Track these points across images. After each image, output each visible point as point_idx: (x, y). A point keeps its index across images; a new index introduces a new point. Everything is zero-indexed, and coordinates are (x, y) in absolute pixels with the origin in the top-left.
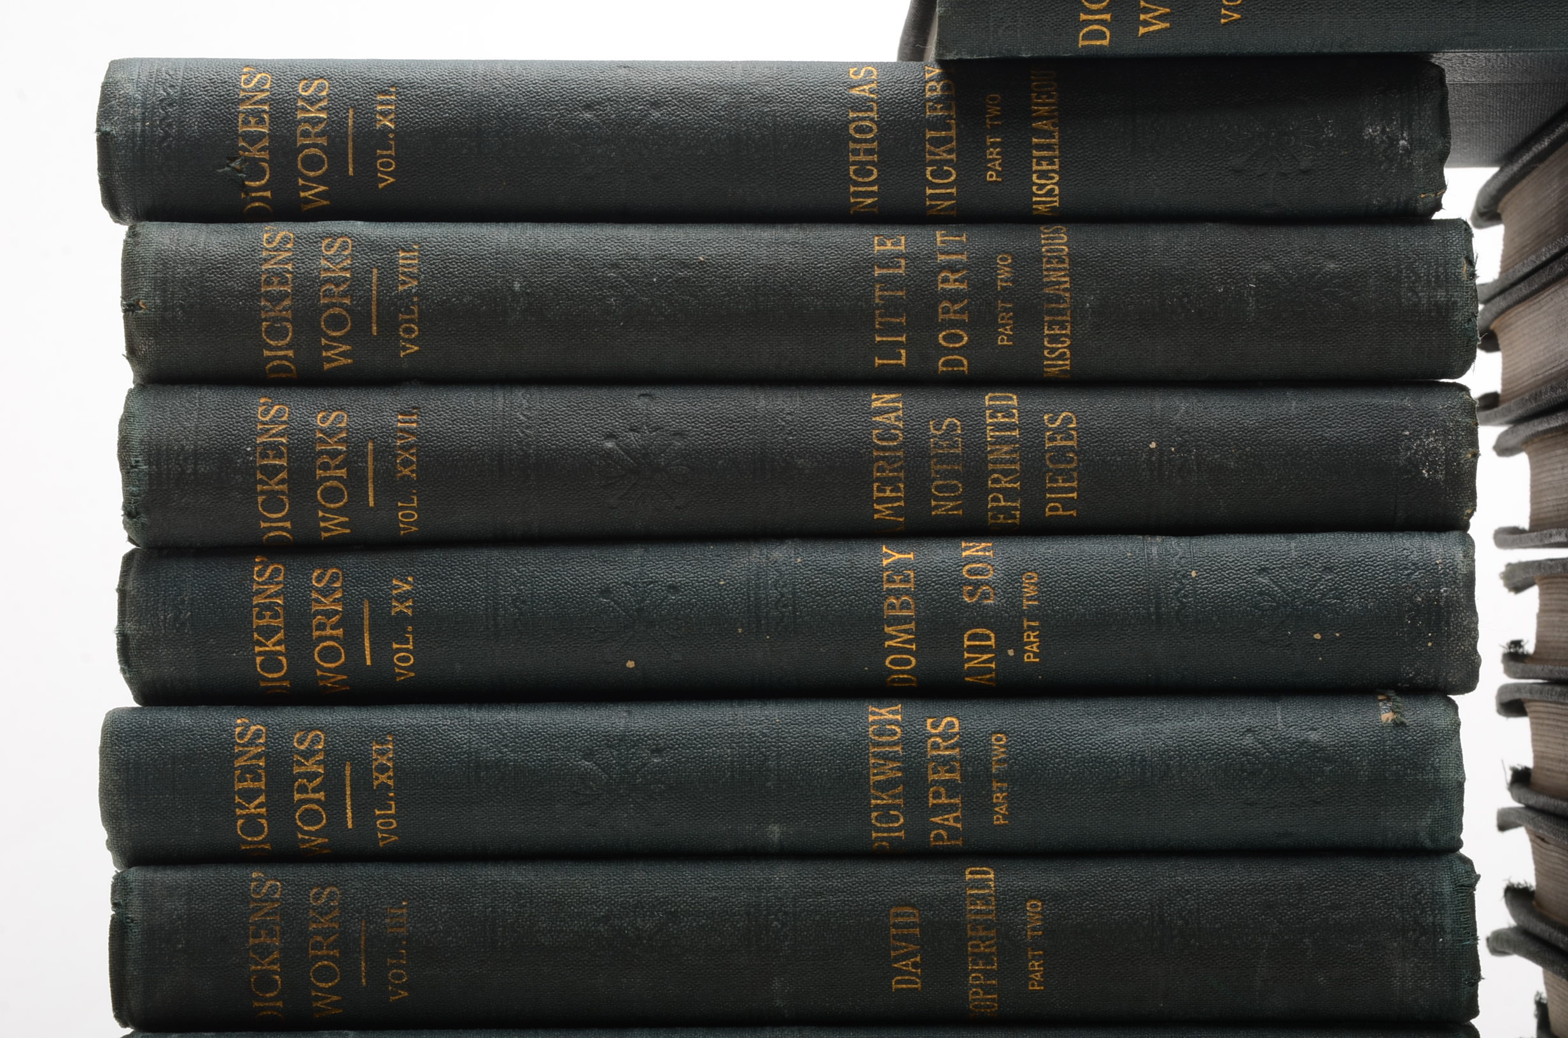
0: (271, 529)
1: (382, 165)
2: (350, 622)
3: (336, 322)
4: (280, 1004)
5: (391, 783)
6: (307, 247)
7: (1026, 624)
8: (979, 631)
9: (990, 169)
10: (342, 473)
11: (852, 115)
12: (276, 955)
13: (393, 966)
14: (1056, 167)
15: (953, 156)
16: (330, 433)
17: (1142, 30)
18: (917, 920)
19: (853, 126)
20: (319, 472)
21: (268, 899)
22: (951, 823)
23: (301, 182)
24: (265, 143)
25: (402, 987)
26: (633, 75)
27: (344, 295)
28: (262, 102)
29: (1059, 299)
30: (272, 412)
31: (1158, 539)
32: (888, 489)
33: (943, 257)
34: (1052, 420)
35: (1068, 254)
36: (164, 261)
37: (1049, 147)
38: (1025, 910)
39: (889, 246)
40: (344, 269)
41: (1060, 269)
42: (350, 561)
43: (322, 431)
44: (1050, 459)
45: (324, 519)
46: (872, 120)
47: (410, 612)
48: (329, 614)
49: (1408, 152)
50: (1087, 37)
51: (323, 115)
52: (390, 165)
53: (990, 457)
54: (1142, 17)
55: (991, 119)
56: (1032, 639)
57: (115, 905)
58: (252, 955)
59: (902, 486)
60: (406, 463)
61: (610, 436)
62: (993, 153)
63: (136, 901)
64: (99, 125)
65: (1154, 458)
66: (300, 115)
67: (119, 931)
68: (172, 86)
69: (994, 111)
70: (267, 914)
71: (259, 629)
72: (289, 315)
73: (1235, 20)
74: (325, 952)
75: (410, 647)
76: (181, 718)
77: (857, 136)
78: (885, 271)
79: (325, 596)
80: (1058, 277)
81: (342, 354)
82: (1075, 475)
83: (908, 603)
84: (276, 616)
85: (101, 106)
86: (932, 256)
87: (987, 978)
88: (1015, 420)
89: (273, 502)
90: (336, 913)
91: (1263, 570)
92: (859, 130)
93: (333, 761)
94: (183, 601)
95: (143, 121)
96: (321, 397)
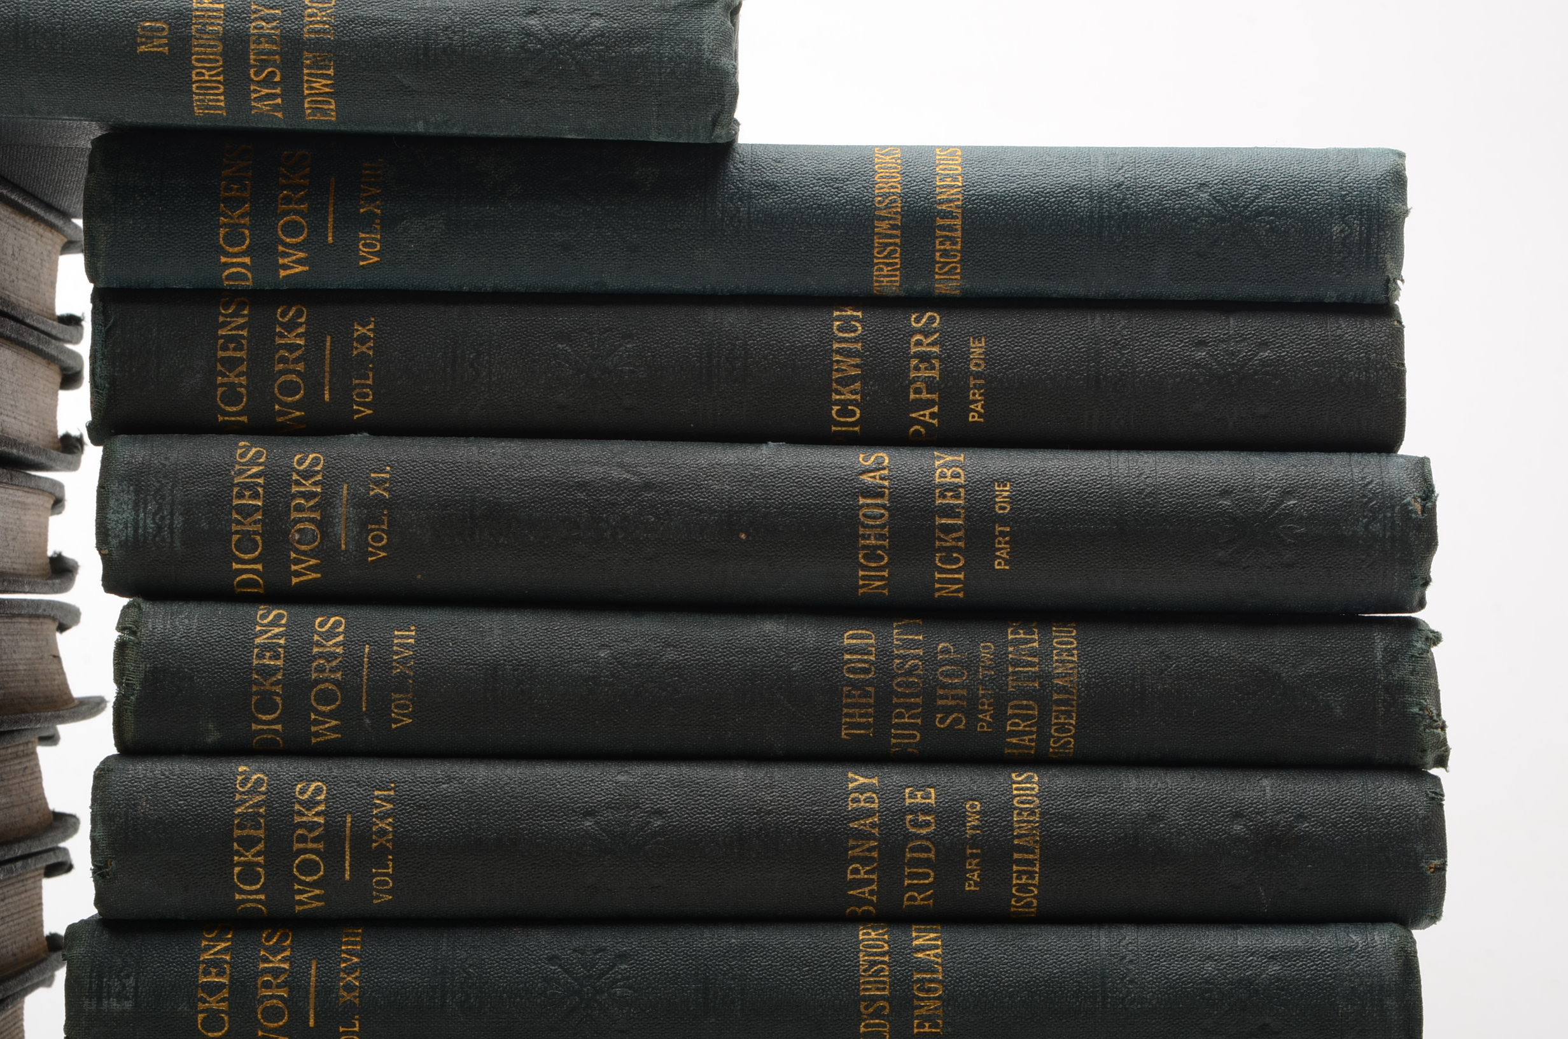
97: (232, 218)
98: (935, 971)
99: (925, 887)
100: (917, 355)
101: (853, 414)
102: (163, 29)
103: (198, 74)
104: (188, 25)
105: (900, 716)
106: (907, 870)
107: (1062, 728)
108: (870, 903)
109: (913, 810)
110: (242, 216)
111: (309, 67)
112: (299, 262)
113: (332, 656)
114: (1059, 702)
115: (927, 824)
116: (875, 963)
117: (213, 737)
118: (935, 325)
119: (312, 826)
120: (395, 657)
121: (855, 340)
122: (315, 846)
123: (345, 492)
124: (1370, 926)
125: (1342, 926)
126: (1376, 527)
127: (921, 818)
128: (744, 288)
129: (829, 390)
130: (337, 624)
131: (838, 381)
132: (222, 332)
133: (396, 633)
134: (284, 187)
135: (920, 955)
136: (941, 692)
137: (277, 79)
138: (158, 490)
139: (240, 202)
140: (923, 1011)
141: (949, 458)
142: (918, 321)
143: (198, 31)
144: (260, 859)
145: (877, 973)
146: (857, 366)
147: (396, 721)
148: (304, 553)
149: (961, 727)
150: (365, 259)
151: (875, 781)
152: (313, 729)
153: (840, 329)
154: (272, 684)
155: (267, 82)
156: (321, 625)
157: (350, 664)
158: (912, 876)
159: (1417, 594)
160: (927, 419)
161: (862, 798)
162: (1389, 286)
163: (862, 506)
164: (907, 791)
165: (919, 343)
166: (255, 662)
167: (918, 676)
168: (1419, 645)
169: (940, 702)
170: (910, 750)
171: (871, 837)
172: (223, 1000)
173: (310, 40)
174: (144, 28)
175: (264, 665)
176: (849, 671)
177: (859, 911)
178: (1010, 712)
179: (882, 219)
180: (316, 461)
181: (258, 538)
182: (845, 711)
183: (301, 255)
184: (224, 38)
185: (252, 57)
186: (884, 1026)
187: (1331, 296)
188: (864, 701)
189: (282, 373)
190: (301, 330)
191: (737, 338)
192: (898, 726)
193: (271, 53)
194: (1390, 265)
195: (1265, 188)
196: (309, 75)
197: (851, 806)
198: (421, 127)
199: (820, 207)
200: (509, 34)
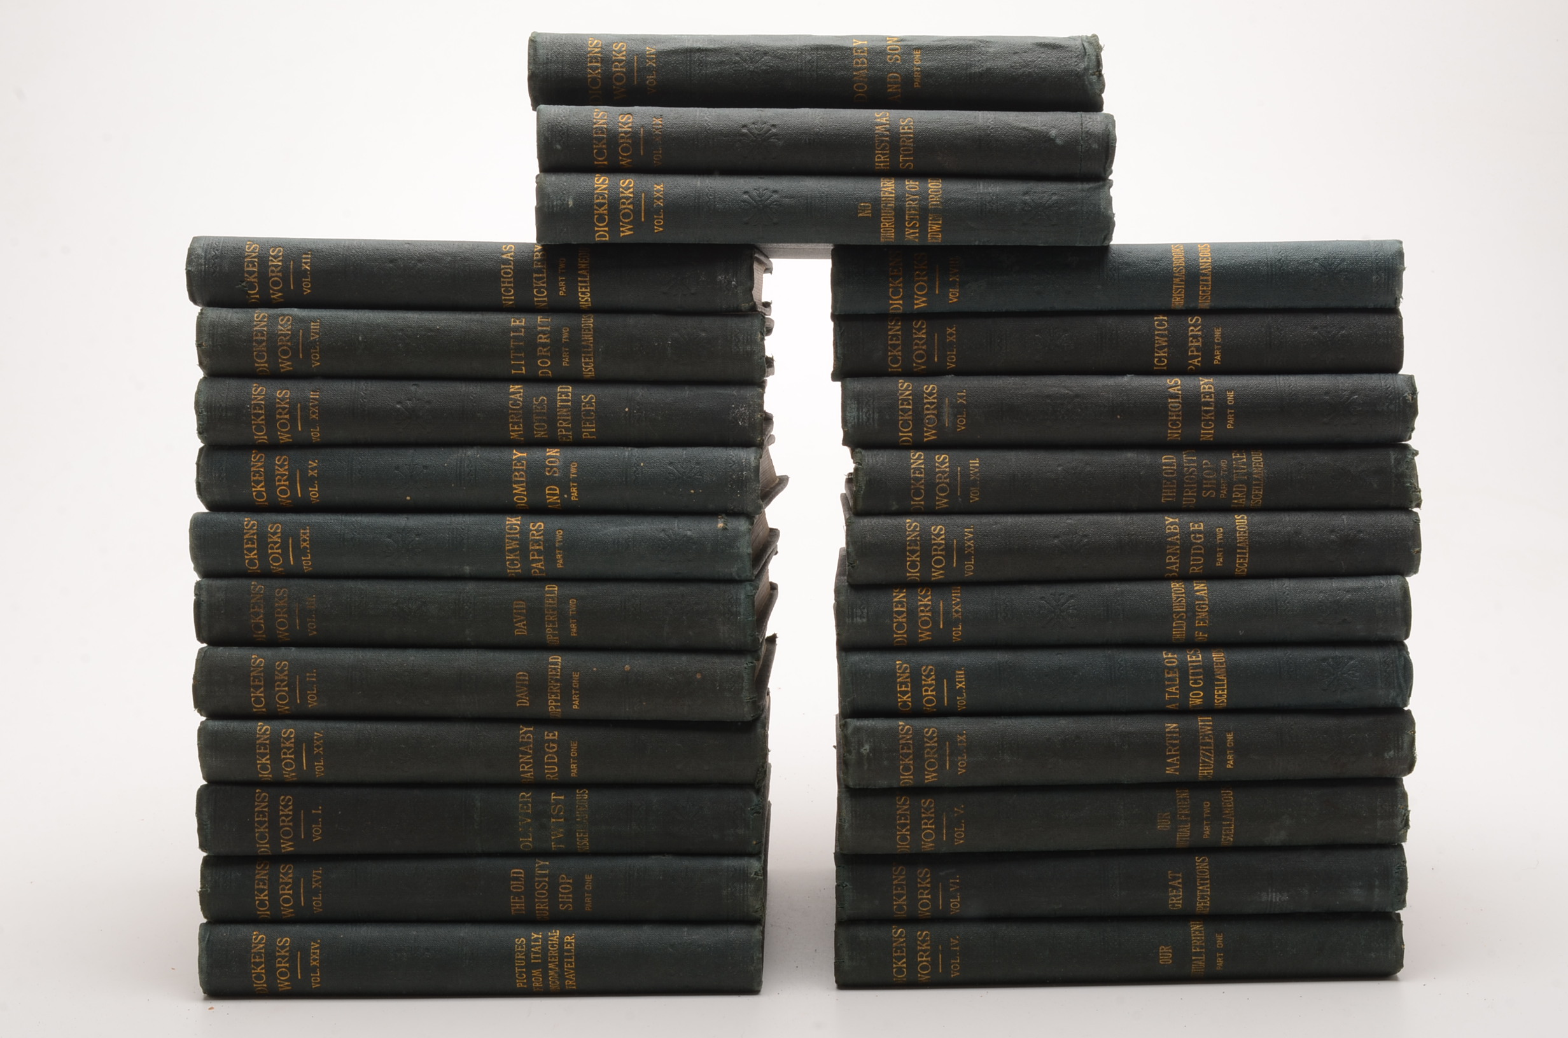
0: (259, 439)
1: (305, 285)
2: (291, 479)
3: (285, 353)
4: (264, 636)
5: (308, 546)
6: (273, 320)
7: (571, 484)
8: (552, 487)
9: (561, 290)
10: (287, 416)
11: (502, 266)
12: (261, 616)
13: (309, 622)
14: (589, 290)
15: (545, 285)
16: (282, 399)
17: (622, 234)
18: (525, 607)
19: (502, 271)
20: (278, 416)
21: (258, 593)
22: (540, 567)
23: (271, 292)
24: (256, 275)
25: (314, 630)
26: (411, 247)
27: (288, 341)
28: (254, 257)
29: (588, 347)
30: (259, 390)
31: (629, 449)
32: (516, 426)
33: (540, 328)
34: (585, 398)
35: (593, 328)
36: (213, 325)
37: (585, 282)
38: (569, 603)
39: (518, 323)
40: (288, 330)
41: (589, 334)
42: (292, 453)
43: (279, 398)
44: (584, 415)
45: (281, 435)
46: (511, 269)
47: (316, 475)
48: (283, 475)
49: (736, 287)
50: (599, 236)
51: (280, 264)
52: (308, 285)
53: (558, 414)
54: (621, 229)
55: (561, 269)
56: (574, 491)
57: (196, 595)
58: (252, 616)
59: (521, 425)
60: (314, 413)
61: (399, 403)
62: (562, 284)
63: (204, 593)
64: (187, 267)
65: (627, 415)
66: (270, 263)
67: (198, 605)
68: (217, 250)
69: (562, 266)
70: (258, 599)
71: (254, 481)
72: (265, 349)
73: (661, 231)
74: (281, 615)
75: (316, 489)
76: (223, 517)
77: (505, 276)
78: (515, 334)
79: (281, 468)
80: (588, 338)
81: (288, 366)
82: (594, 422)
83: (523, 475)
84: (261, 476)
85: (187, 258)
86: (535, 328)
87: (554, 631)
88: (570, 398)
89: (259, 428)
90: (286, 599)
91: (671, 464)
92: (505, 273)
93: (284, 537)
94: (222, 469)
95: (205, 265)
96: (278, 383)
97: (895, 284)
98: (1205, 600)
99: (1200, 565)
100: (1192, 336)
101: (1164, 362)
102: (869, 206)
103: (883, 225)
104: (880, 204)
105: (1187, 492)
106: (1192, 558)
107: (1256, 496)
108: (1176, 572)
109: (1194, 532)
110: (899, 283)
111: (931, 220)
112: (923, 302)
113: (944, 472)
114: (1256, 485)
115: (1200, 538)
116: (1179, 597)
117: (895, 507)
118: (1199, 322)
119: (940, 545)
120: (971, 472)
121: (1165, 330)
122: (941, 553)
123: (947, 401)
124: (1388, 577)
125: (1377, 577)
126: (1392, 407)
127: (1198, 536)
128: (1115, 308)
129: (1154, 352)
130: (945, 458)
131: (1158, 348)
132: (890, 333)
133: (971, 461)
134: (917, 270)
135: (1198, 594)
136: (1205, 482)
137: (917, 226)
138: (867, 403)
139: (897, 277)
140: (1200, 617)
141: (1206, 380)
142: (1191, 320)
143: (884, 206)
144: (918, 559)
145: (1180, 602)
146: (1166, 341)
147: (972, 499)
148: (930, 428)
149: (1213, 496)
150: (951, 300)
151: (1177, 520)
152: (937, 503)
153: (1158, 325)
154: (920, 485)
155: (913, 227)
156: (939, 459)
157: (952, 475)
158: (1194, 560)
159: (1409, 434)
160: (1196, 363)
161: (1172, 527)
162: (1396, 301)
163: (1170, 403)
164: (1191, 524)
165: (1192, 330)
166: (912, 476)
167: (1195, 475)
168: (1410, 457)
169: (1204, 486)
170: (1191, 506)
171: (1176, 544)
172: (904, 618)
173: (931, 209)
174: (861, 206)
175: (916, 477)
176: (1165, 473)
177: (1171, 575)
178: (1234, 489)
179: (1177, 277)
180: (933, 389)
181: (910, 422)
182: (1164, 490)
183: (924, 299)
184: (895, 209)
185: (907, 217)
186: (1183, 623)
187: (1371, 305)
188: (1172, 486)
189: (916, 350)
190: (924, 331)
191: (1113, 330)
192: (1186, 497)
193: (915, 215)
194: (1397, 292)
195: (1343, 260)
196: (931, 224)
197: (1168, 531)
198: (977, 243)
199: (1149, 273)
200: (1017, 203)
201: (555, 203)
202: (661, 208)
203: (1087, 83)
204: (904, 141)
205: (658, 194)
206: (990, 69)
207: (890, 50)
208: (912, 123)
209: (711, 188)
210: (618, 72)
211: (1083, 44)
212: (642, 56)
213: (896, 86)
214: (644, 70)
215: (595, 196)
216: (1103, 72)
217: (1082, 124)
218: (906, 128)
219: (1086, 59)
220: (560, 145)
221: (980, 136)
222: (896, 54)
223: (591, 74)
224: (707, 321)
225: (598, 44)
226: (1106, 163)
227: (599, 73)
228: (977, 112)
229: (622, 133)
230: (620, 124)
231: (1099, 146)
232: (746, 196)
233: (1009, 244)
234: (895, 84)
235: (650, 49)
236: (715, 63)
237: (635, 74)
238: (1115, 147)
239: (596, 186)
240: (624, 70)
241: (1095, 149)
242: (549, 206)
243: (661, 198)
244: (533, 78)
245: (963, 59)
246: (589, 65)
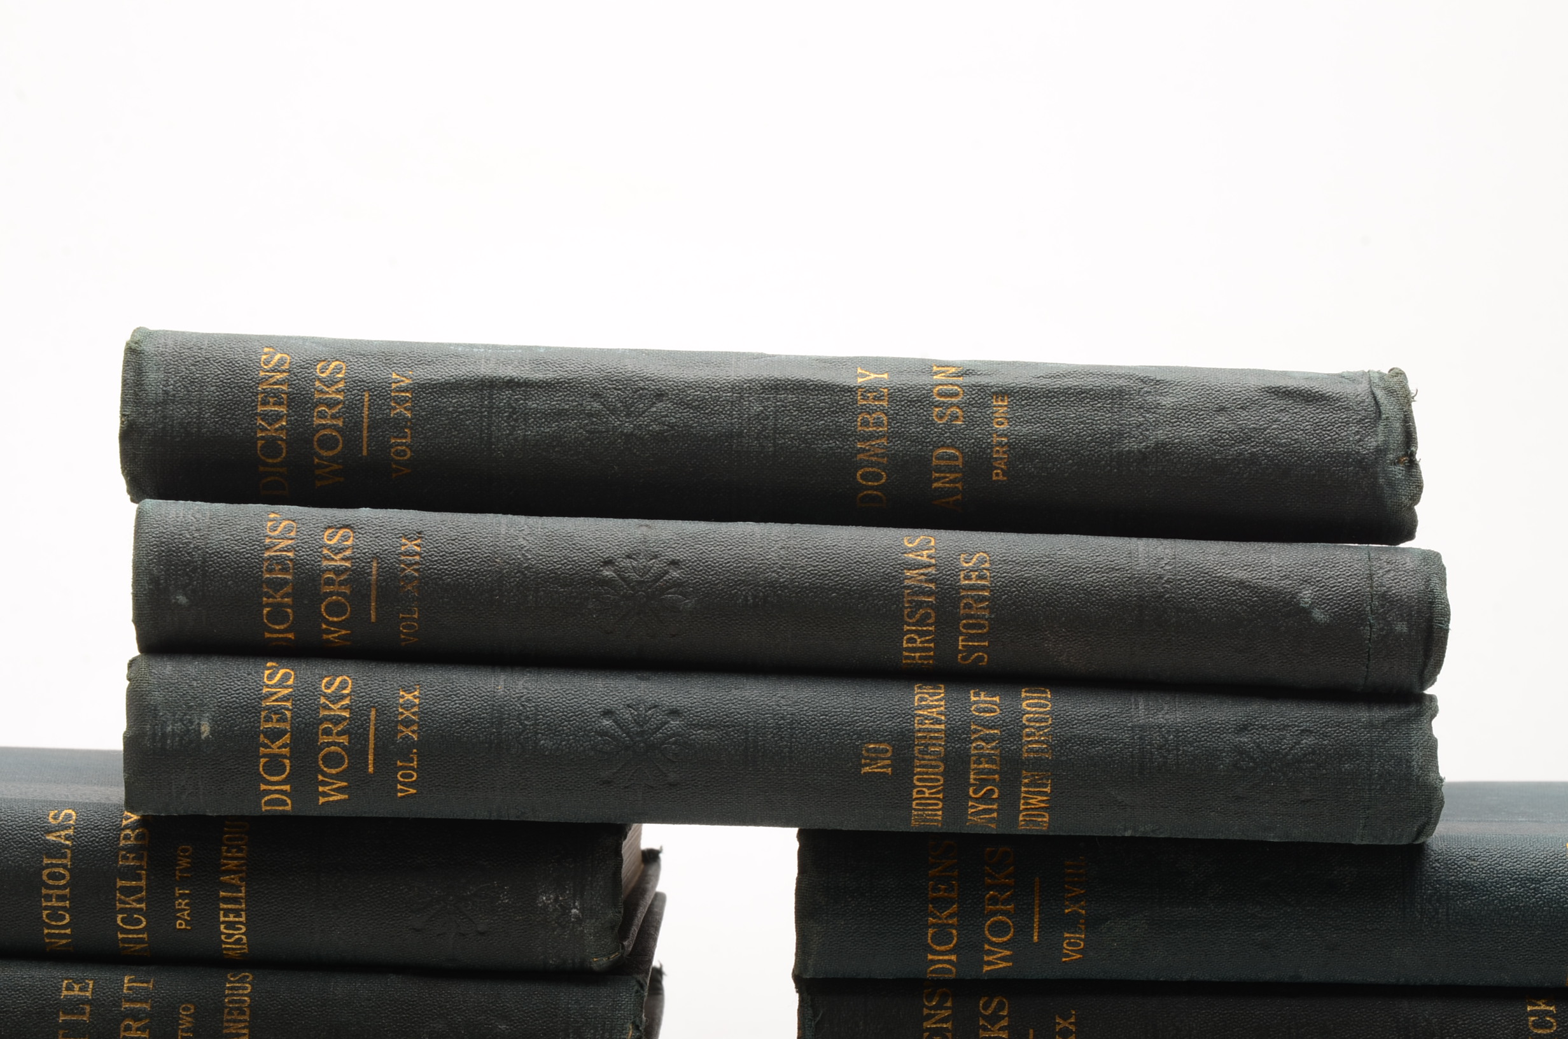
9: (179, 918)
11: (46, 861)
14: (243, 919)
15: (143, 906)
17: (322, 800)
19: (46, 872)
33: (127, 1004)
35: (250, 1006)
37: (236, 900)
39: (76, 991)
41: (240, 1021)
46: (64, 866)
49: (579, 920)
50: (268, 803)
54: (321, 789)
55: (181, 871)
62: (182, 903)
69: (184, 863)
73: (412, 794)
77: (51, 882)
78: (68, 1018)
80: (239, 1028)
86: (117, 1002)
92: (52, 876)
97: (940, 919)
102: (887, 751)
103: (918, 792)
104: (911, 747)
110: (950, 916)
111: (1027, 785)
112: (1003, 959)
128: (1437, 981)
132: (927, 1025)
134: (990, 887)
137: (995, 796)
139: (949, 902)
143: (920, 752)
150: (1067, 955)
153: (1536, 1025)
155: (986, 799)
173: (1028, 759)
174: (868, 750)
183: (1006, 952)
184: (946, 758)
185: (972, 776)
190: (1004, 1023)
193: (991, 772)
196: (1026, 792)
198: (1128, 834)
199: (1517, 908)
200: (1222, 751)
201: (169, 729)
202: (414, 744)
203: (1381, 481)
204: (968, 606)
205: (407, 713)
206: (1164, 444)
207: (940, 394)
208: (987, 565)
209: (528, 700)
210: (324, 427)
211: (1373, 394)
212: (381, 393)
213: (952, 476)
214: (384, 425)
215: (263, 714)
216: (1418, 457)
217: (1371, 576)
218: (974, 575)
219: (1380, 428)
220: (185, 594)
221: (1141, 598)
222: (952, 405)
223: (264, 429)
224: (511, 994)
225: (281, 362)
226: (1425, 665)
227: (282, 428)
228: (1134, 540)
229: (328, 570)
230: (325, 552)
231: (1410, 628)
232: (606, 722)
233: (1200, 837)
234: (951, 472)
235: (401, 378)
236: (545, 415)
237: (365, 433)
238: (1447, 631)
239: (265, 690)
240: (340, 423)
241: (1401, 634)
242: (154, 734)
243: (412, 722)
244: (129, 435)
245: (1104, 420)
246: (260, 409)
